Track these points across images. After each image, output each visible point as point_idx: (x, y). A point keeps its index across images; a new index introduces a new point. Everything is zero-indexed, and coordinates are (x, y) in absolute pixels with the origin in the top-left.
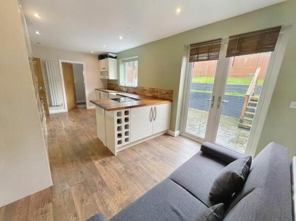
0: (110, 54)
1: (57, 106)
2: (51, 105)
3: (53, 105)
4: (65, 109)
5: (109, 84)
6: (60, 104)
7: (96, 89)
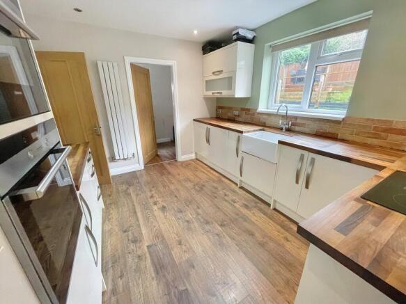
0: (242, 33)
1: (124, 159)
2: (113, 159)
3: (117, 158)
4: (138, 165)
5: (219, 108)
6: (130, 156)
7: (194, 120)
